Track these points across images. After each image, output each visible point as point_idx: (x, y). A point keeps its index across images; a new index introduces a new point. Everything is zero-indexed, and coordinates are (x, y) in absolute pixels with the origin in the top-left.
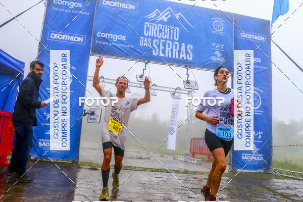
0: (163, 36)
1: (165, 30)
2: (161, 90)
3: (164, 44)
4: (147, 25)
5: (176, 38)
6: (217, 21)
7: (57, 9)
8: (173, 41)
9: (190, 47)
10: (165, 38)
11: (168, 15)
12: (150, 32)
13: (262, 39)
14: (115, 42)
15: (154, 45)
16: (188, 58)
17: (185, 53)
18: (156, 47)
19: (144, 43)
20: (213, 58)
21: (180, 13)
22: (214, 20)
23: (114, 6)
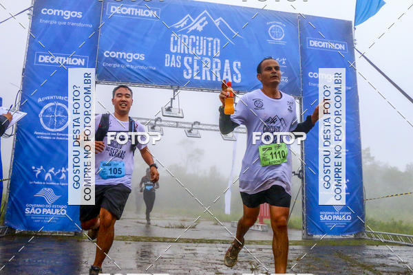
0: (197, 51)
1: (200, 42)
2: (207, 130)
3: (200, 63)
4: (174, 37)
5: (217, 53)
6: (274, 26)
7: (46, 22)
9: (237, 64)
10: (201, 53)
11: (204, 22)
12: (179, 47)
13: (341, 47)
14: (130, 63)
15: (186, 64)
16: (235, 80)
17: (229, 74)
18: (188, 67)
19: (170, 62)
21: (221, 18)
22: (271, 25)
23: (127, 14)
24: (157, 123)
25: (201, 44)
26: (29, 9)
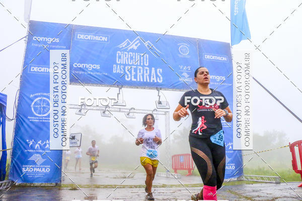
0: (134, 62)
1: (135, 57)
2: (139, 113)
4: (119, 53)
5: (146, 63)
6: (182, 46)
7: (36, 45)
8: (143, 66)
9: (160, 70)
10: (136, 64)
11: (138, 43)
12: (122, 60)
13: (224, 59)
14: (90, 71)
15: (126, 71)
16: (158, 81)
17: (155, 77)
18: (128, 73)
19: (116, 70)
20: (181, 79)
21: (148, 41)
22: (181, 45)
23: (88, 39)
24: (107, 109)
25: (137, 58)
26: (25, 37)
